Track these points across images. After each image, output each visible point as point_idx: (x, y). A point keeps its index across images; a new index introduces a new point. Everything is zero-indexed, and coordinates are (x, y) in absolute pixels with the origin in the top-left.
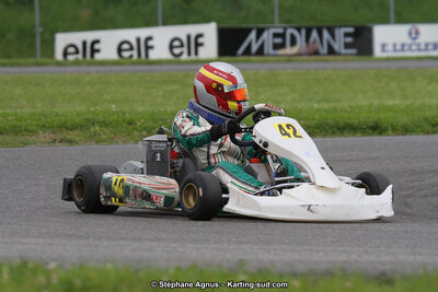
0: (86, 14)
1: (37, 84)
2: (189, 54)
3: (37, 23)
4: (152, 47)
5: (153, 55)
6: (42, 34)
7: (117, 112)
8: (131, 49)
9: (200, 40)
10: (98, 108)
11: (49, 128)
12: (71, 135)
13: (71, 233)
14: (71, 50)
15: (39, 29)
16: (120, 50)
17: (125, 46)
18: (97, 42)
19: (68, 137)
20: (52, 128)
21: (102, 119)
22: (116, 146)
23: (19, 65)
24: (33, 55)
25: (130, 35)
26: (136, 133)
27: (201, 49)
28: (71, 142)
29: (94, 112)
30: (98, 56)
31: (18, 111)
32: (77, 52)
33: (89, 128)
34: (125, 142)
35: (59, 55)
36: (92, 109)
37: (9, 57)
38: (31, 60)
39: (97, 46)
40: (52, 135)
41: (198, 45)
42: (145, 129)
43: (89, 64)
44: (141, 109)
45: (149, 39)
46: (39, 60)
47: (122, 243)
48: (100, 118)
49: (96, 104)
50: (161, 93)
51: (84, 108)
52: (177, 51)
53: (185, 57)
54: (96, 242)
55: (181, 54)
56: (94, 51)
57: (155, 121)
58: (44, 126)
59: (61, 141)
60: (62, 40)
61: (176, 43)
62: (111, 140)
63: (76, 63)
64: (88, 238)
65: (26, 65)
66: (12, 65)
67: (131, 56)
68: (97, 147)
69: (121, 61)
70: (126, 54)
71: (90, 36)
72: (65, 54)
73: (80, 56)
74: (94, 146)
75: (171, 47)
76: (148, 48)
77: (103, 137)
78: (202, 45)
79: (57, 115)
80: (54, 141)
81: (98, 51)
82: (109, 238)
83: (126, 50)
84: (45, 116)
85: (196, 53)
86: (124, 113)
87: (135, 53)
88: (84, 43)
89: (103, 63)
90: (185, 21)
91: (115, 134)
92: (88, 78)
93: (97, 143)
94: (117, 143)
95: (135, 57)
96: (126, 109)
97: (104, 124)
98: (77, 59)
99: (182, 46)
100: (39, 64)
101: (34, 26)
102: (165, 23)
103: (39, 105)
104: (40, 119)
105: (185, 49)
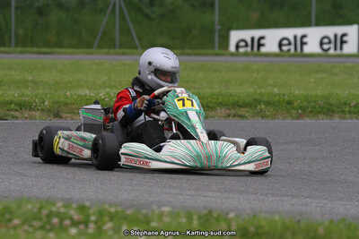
0: (255, 16)
1: (215, 71)
2: (335, 49)
3: (217, 22)
4: (305, 43)
5: (307, 49)
6: (220, 31)
7: (279, 94)
8: (290, 44)
9: (345, 39)
10: (263, 90)
11: (225, 105)
12: (242, 111)
13: (242, 189)
14: (242, 44)
15: (218, 27)
16: (280, 45)
17: (285, 42)
18: (262, 38)
19: (240, 113)
20: (228, 105)
21: (266, 100)
22: (277, 121)
23: (201, 55)
24: (212, 47)
25: (289, 33)
26: (293, 111)
27: (345, 46)
28: (242, 117)
29: (260, 94)
30: (263, 50)
31: (201, 91)
32: (247, 46)
33: (256, 106)
34: (284, 118)
35: (232, 48)
36: (259, 91)
37: (193, 48)
38: (211, 51)
39: (262, 41)
40: (227, 111)
41: (343, 42)
42: (300, 108)
43: (256, 55)
44: (297, 92)
45: (304, 36)
46: (217, 51)
47: (283, 198)
48: (265, 98)
49: (261, 87)
50: (313, 80)
51: (251, 90)
52: (326, 47)
53: (332, 52)
54: (263, 197)
55: (329, 49)
56: (260, 45)
57: (308, 102)
58: (221, 104)
59: (234, 116)
60: (235, 36)
61: (326, 41)
62: (274, 117)
63: (246, 54)
64: (256, 194)
65: (206, 55)
66: (195, 55)
67: (289, 50)
68: (262, 121)
69: (281, 54)
70: (285, 48)
71: (257, 33)
72: (237, 47)
73: (249, 49)
74: (260, 120)
75: (321, 44)
76: (303, 44)
77: (268, 114)
78: (345, 42)
79: (231, 95)
80: (229, 116)
81: (263, 45)
82: (273, 195)
83: (285, 45)
84: (222, 96)
85: (341, 49)
86: (284, 95)
87: (292, 47)
88: (253, 39)
89: (267, 55)
90: (332, 23)
91: (277, 111)
92: (255, 67)
93: (262, 118)
94: (278, 118)
95: (292, 51)
96: (285, 92)
97: (268, 103)
98: (246, 51)
99: (330, 42)
100: (217, 55)
101: (214, 24)
102: (317, 24)
103: (217, 86)
104: (218, 99)
105: (332, 46)
